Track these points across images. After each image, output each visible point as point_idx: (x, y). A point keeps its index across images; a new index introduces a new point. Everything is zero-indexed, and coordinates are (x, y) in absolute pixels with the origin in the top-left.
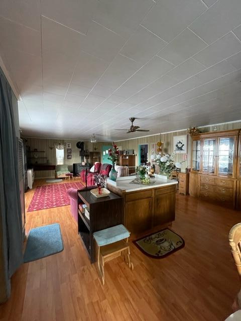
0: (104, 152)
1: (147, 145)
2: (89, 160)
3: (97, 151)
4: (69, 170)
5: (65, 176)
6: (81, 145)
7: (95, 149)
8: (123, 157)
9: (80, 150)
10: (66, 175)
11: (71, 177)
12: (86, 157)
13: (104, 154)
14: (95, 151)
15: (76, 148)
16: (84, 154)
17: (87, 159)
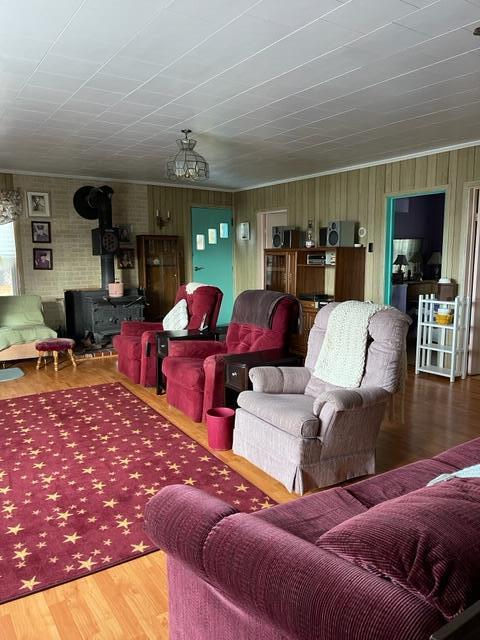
0: (200, 238)
1: (441, 197)
2: (135, 273)
3: (167, 231)
4: (49, 323)
5: (36, 354)
6: (94, 202)
7: (161, 223)
8: (301, 259)
9: (95, 224)
10: (41, 347)
11: (63, 358)
12: (121, 261)
13: (200, 246)
14: (158, 232)
15: (74, 215)
16: (111, 245)
17: (125, 269)
